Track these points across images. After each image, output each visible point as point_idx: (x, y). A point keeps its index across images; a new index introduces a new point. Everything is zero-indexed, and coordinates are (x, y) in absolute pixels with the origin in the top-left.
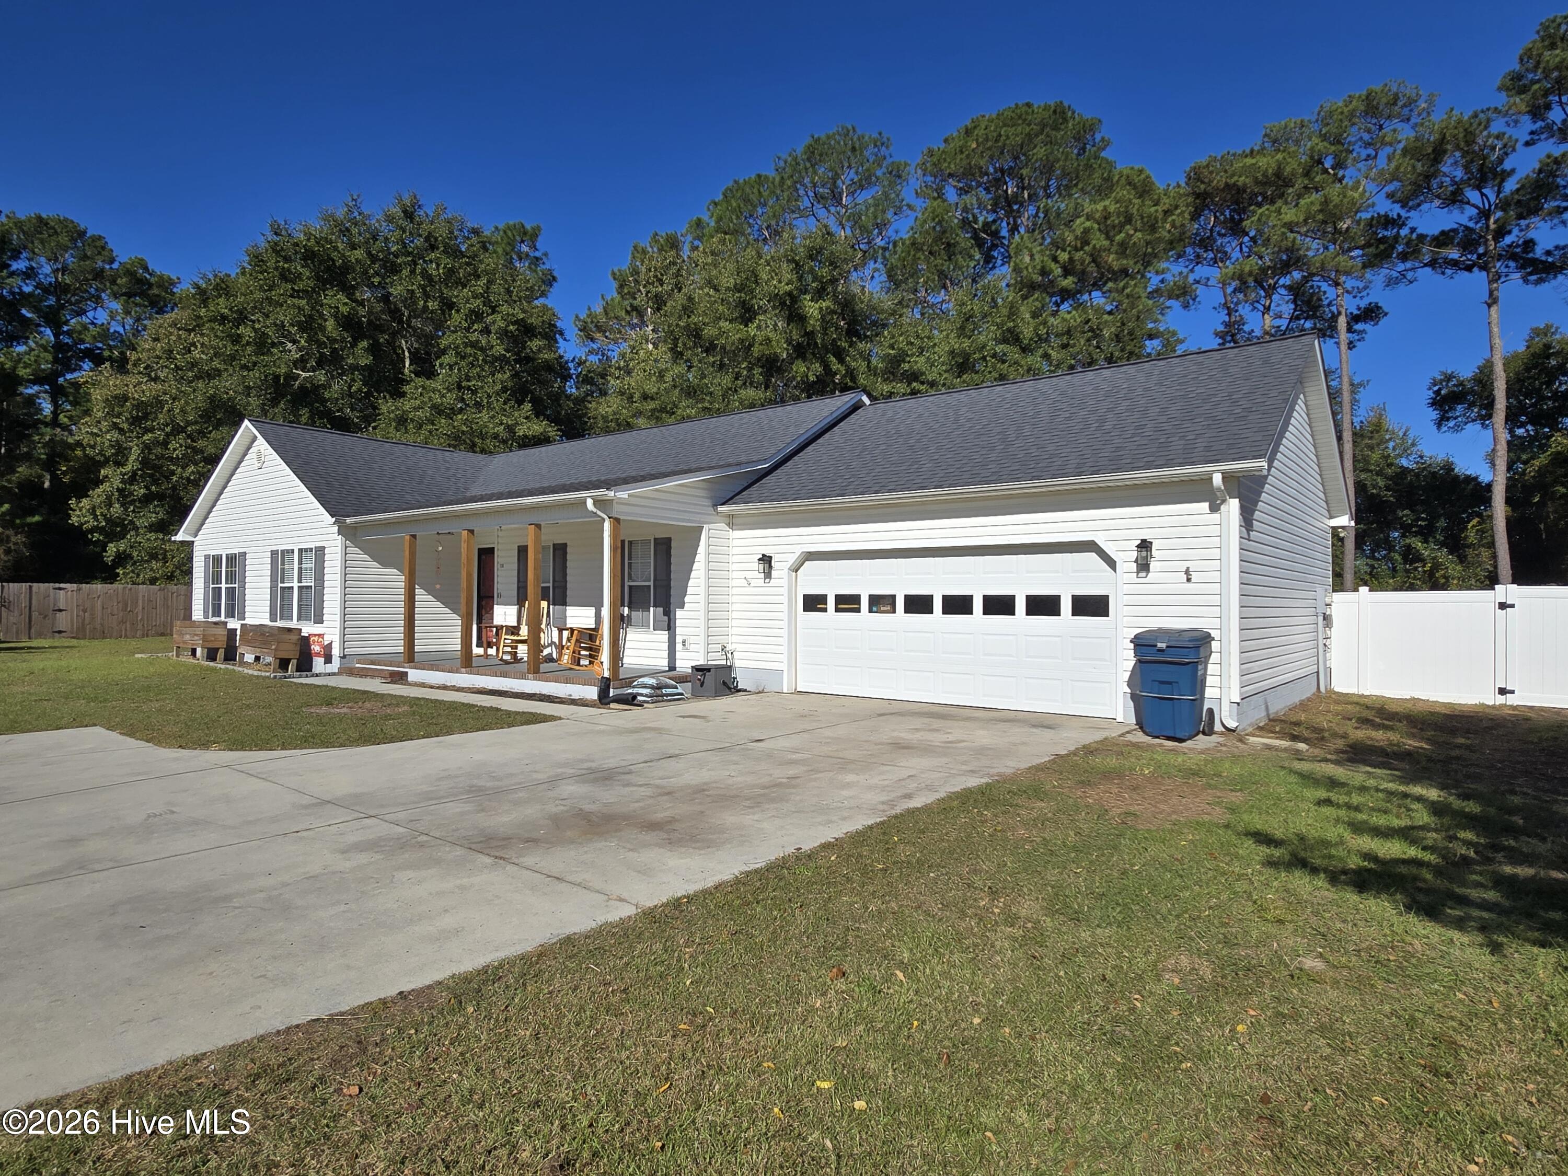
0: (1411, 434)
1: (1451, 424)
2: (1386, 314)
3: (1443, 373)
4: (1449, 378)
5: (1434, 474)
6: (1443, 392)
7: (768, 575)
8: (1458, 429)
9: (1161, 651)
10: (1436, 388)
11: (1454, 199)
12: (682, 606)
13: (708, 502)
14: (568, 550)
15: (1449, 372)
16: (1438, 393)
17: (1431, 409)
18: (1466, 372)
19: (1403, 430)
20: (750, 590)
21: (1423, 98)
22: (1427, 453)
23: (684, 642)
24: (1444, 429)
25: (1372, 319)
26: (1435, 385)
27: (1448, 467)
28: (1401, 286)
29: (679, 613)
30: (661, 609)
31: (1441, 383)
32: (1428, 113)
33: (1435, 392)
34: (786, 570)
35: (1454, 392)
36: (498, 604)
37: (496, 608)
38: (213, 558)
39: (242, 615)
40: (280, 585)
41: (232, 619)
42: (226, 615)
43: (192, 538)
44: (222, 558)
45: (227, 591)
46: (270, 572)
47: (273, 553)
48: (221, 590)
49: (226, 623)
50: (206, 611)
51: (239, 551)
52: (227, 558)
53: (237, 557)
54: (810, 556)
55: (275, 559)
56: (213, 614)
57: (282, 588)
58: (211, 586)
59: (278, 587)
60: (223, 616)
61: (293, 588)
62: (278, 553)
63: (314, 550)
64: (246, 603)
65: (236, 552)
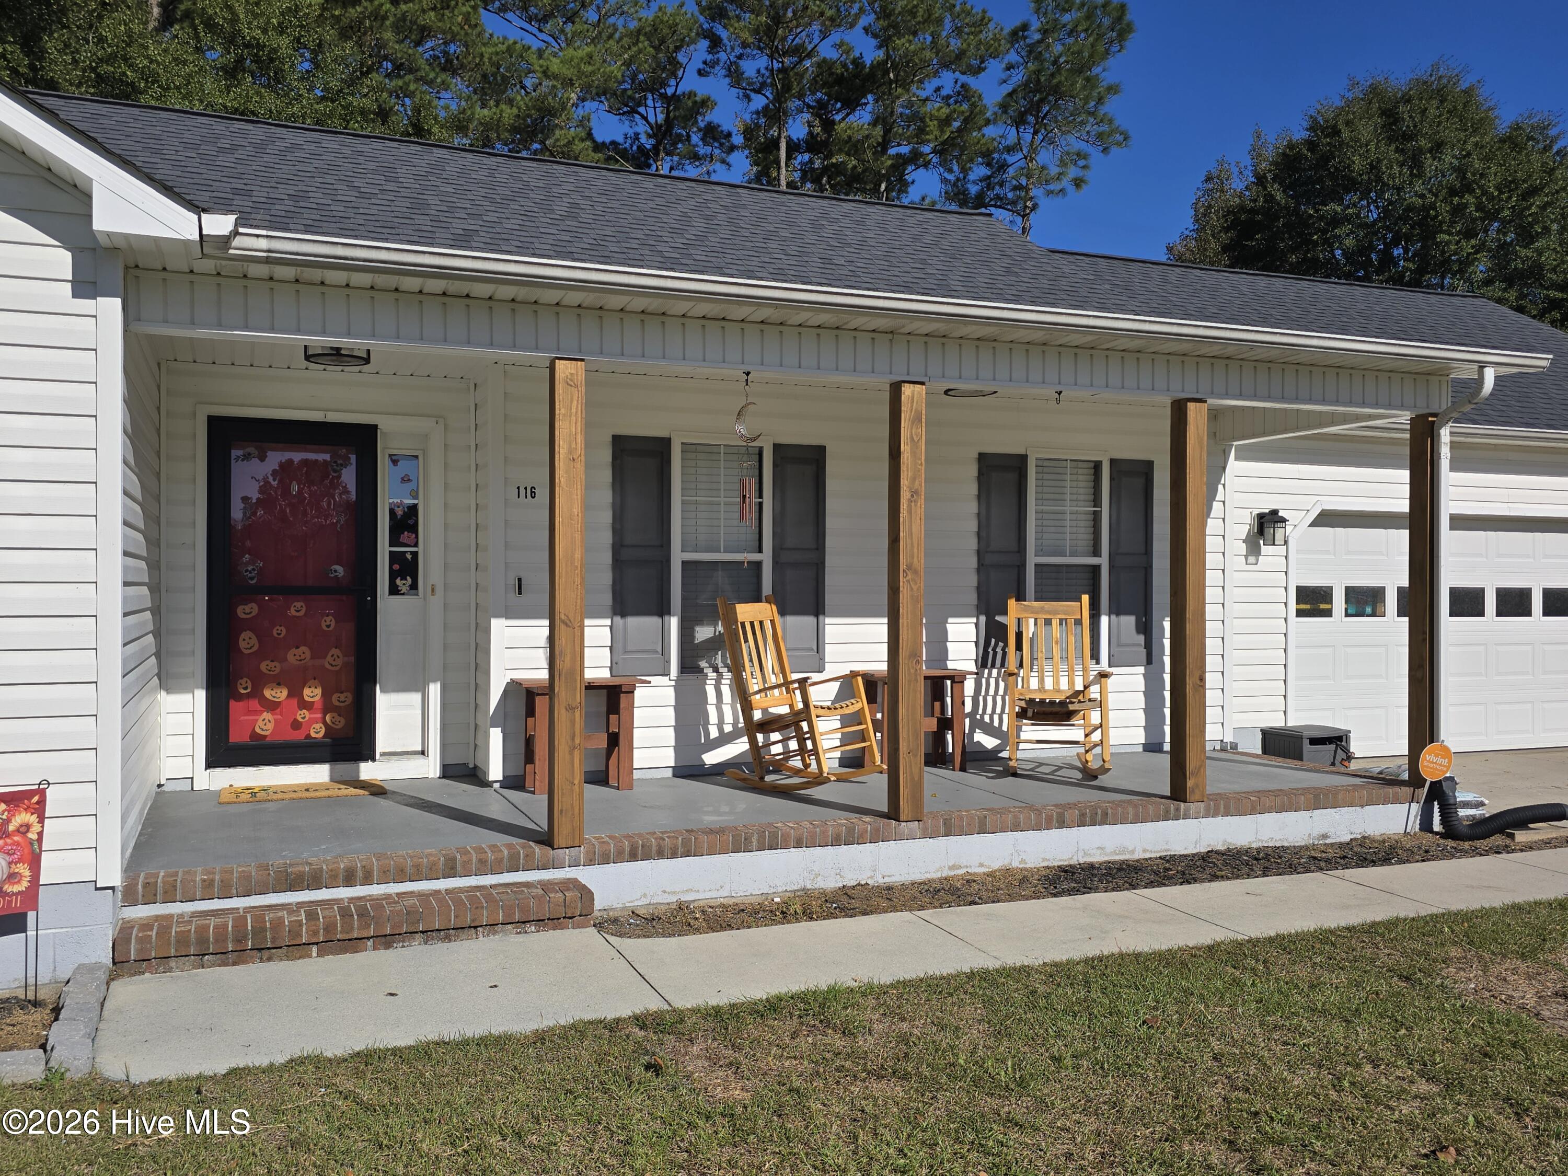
7: (1252, 547)
36: (509, 613)
37: (498, 626)
54: (1318, 519)
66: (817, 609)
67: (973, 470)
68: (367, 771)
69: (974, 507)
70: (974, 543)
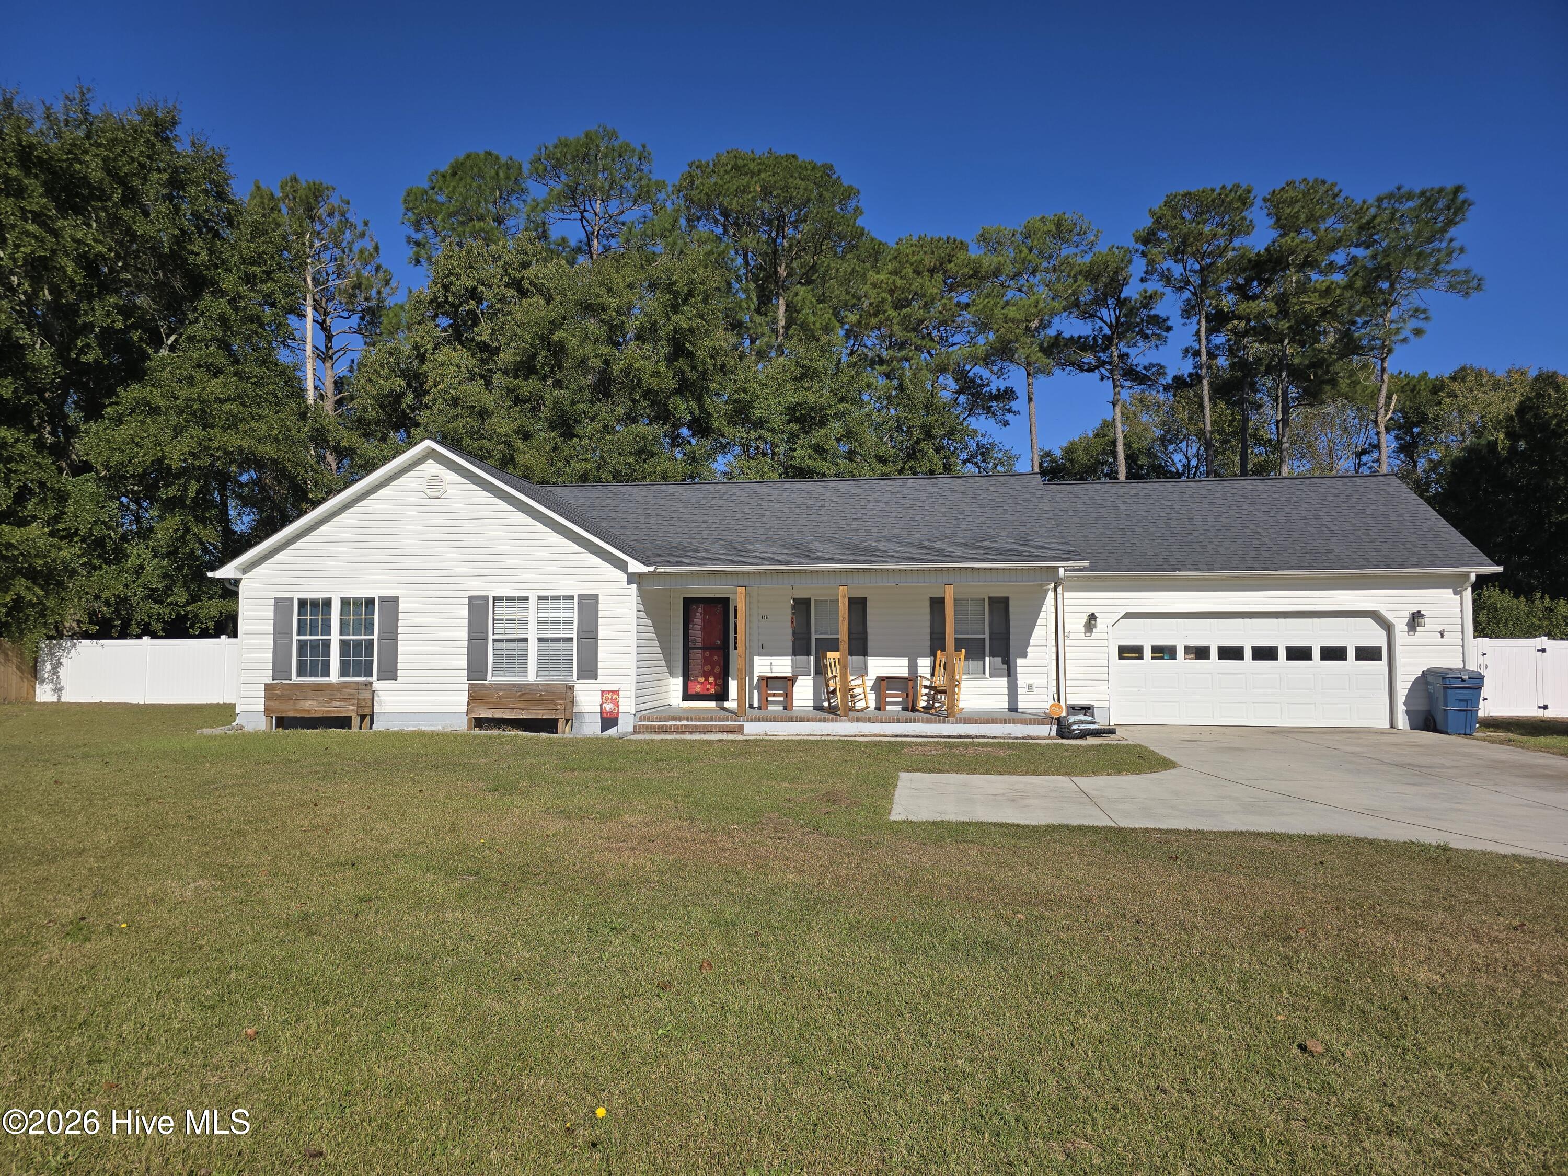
7: (1093, 629)
9: (1464, 681)
12: (1024, 655)
14: (870, 604)
23: (1030, 687)
29: (1020, 662)
30: (1000, 659)
34: (1110, 627)
36: (759, 655)
37: (756, 658)
38: (302, 603)
39: (390, 673)
40: (491, 637)
41: (370, 679)
42: (344, 672)
43: (238, 575)
44: (327, 603)
45: (344, 644)
46: (466, 622)
47: (471, 599)
48: (327, 645)
49: (371, 683)
50: (280, 668)
51: (376, 595)
52: (345, 603)
53: (370, 602)
54: (1129, 616)
55: (478, 606)
56: (301, 673)
57: (495, 640)
58: (295, 637)
59: (487, 639)
60: (334, 675)
61: (526, 640)
62: (485, 599)
63: (572, 598)
64: (400, 658)
65: (369, 595)
66: (865, 653)
67: (928, 604)
68: (726, 704)
69: (928, 617)
70: (928, 631)
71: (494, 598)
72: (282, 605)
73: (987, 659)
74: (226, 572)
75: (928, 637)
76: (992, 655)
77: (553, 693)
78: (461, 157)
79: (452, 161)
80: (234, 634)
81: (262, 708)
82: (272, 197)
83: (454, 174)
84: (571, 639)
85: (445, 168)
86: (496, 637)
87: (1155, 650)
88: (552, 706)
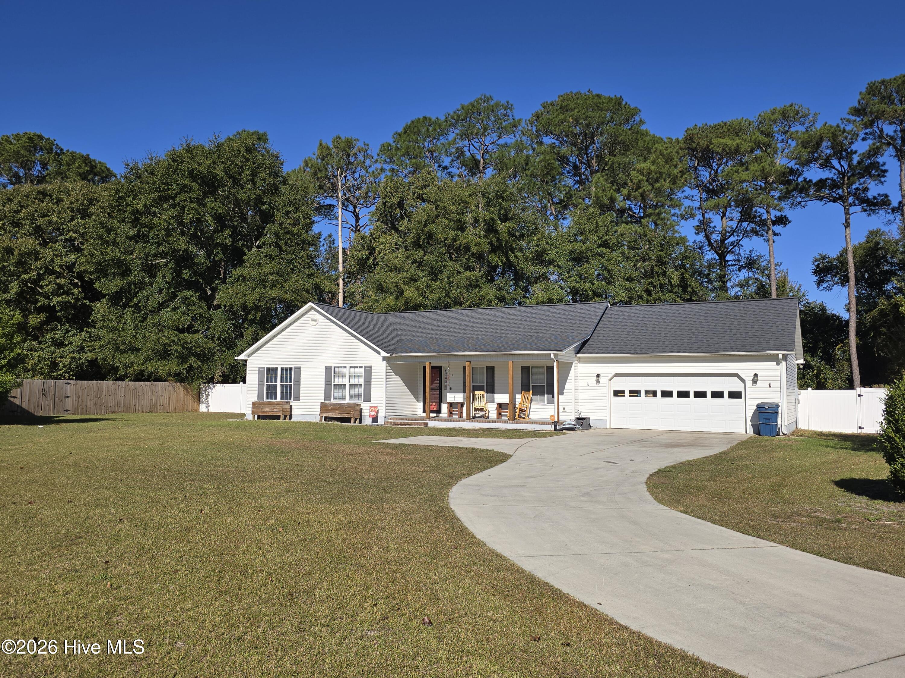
0: (802, 289)
1: (825, 285)
2: (790, 222)
3: (820, 255)
4: (824, 258)
5: (816, 314)
6: (820, 266)
7: (598, 381)
8: (829, 289)
9: (767, 409)
10: (817, 263)
11: (826, 164)
12: (562, 394)
13: (574, 353)
14: (495, 369)
15: (824, 254)
16: (818, 266)
17: (814, 276)
18: (833, 254)
19: (798, 286)
20: (588, 388)
21: (811, 115)
22: (811, 301)
23: (564, 409)
24: (821, 288)
25: (782, 223)
26: (816, 261)
27: (823, 309)
28: (799, 208)
30: (550, 395)
31: (819, 261)
32: (814, 122)
33: (816, 266)
34: (608, 380)
35: (826, 266)
36: (449, 392)
37: (448, 394)
38: (268, 369)
39: (297, 398)
40: (333, 384)
41: (289, 401)
42: (282, 398)
43: (246, 358)
44: (276, 369)
45: (282, 386)
46: (324, 377)
47: (326, 367)
48: (276, 386)
49: (289, 402)
50: (260, 396)
51: (293, 366)
52: (282, 369)
53: (291, 369)
54: (617, 375)
55: (328, 371)
56: (267, 398)
57: (334, 385)
58: (265, 383)
59: (331, 384)
60: (278, 399)
61: (345, 385)
62: (331, 367)
63: (362, 367)
64: (301, 392)
65: (291, 366)
66: (493, 392)
67: (520, 369)
68: (441, 415)
69: (520, 376)
70: (520, 382)
71: (335, 367)
72: (261, 370)
73: (546, 395)
74: (242, 357)
75: (520, 385)
76: (547, 394)
77: (350, 407)
78: (409, 123)
79: (404, 125)
80: (244, 382)
81: (251, 412)
82: (328, 148)
83: (405, 133)
84: (361, 385)
85: (400, 130)
86: (335, 383)
87: (631, 392)
88: (349, 412)
